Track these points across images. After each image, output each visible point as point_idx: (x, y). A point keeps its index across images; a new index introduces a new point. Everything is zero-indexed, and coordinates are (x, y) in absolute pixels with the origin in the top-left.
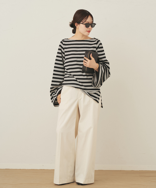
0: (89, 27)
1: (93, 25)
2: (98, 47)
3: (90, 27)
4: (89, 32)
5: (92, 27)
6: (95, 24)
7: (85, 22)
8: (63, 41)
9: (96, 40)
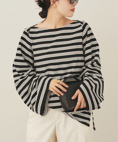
2: (86, 35)
8: (29, 33)
9: (81, 24)
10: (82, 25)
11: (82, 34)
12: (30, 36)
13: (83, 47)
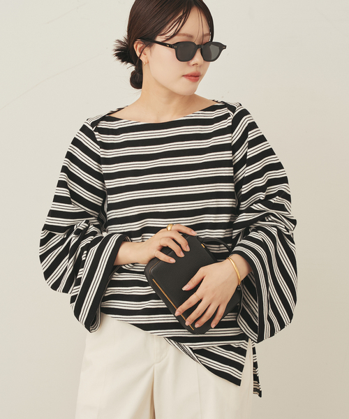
0: (192, 57)
1: (213, 49)
3: (198, 58)
4: (196, 77)
5: (208, 58)
6: (222, 47)
7: (174, 35)
8: (95, 131)
9: (229, 112)
10: (232, 115)
11: (230, 138)
12: (98, 140)
13: (235, 173)
